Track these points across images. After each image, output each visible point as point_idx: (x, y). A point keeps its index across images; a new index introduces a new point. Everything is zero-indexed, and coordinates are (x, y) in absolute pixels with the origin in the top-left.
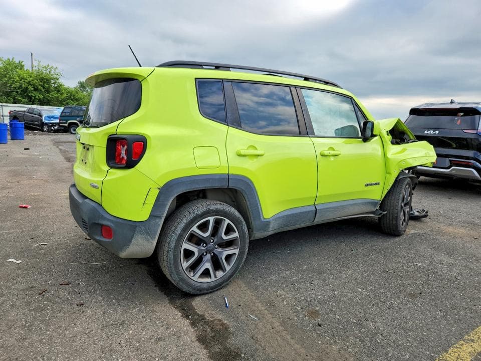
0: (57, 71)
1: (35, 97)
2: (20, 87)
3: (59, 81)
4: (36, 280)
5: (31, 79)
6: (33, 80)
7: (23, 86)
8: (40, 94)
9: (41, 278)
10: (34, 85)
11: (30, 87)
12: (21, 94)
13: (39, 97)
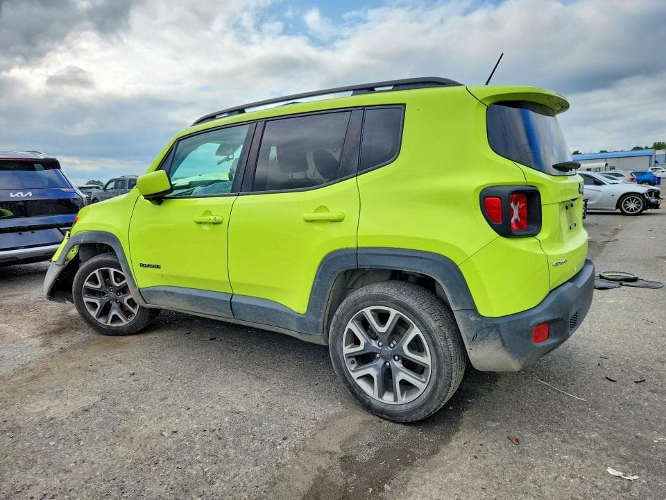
4: (647, 400)
9: (640, 398)
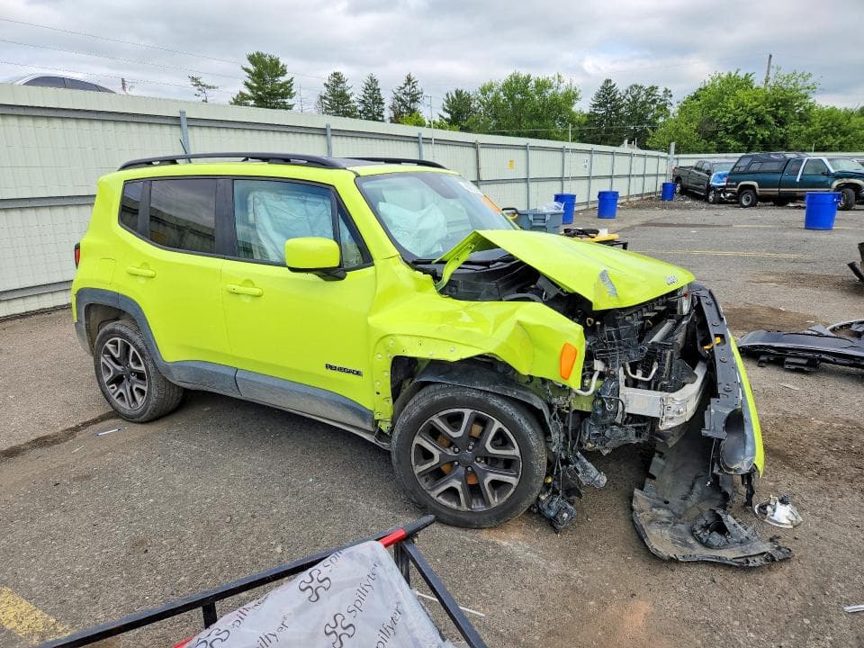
0: (810, 82)
1: (755, 136)
2: (734, 121)
3: (811, 101)
5: (755, 103)
6: (757, 106)
7: (739, 119)
8: (767, 129)
10: (757, 114)
11: (749, 119)
12: (733, 132)
13: (762, 135)
